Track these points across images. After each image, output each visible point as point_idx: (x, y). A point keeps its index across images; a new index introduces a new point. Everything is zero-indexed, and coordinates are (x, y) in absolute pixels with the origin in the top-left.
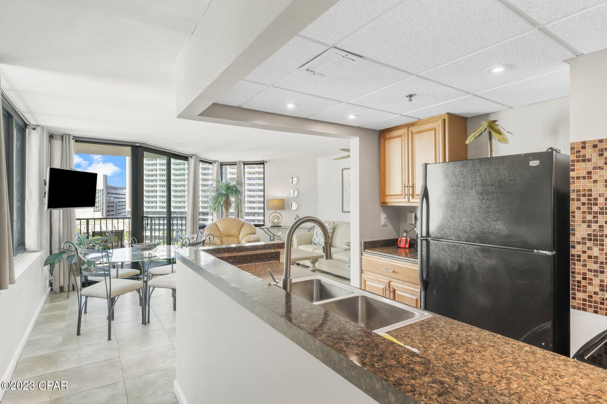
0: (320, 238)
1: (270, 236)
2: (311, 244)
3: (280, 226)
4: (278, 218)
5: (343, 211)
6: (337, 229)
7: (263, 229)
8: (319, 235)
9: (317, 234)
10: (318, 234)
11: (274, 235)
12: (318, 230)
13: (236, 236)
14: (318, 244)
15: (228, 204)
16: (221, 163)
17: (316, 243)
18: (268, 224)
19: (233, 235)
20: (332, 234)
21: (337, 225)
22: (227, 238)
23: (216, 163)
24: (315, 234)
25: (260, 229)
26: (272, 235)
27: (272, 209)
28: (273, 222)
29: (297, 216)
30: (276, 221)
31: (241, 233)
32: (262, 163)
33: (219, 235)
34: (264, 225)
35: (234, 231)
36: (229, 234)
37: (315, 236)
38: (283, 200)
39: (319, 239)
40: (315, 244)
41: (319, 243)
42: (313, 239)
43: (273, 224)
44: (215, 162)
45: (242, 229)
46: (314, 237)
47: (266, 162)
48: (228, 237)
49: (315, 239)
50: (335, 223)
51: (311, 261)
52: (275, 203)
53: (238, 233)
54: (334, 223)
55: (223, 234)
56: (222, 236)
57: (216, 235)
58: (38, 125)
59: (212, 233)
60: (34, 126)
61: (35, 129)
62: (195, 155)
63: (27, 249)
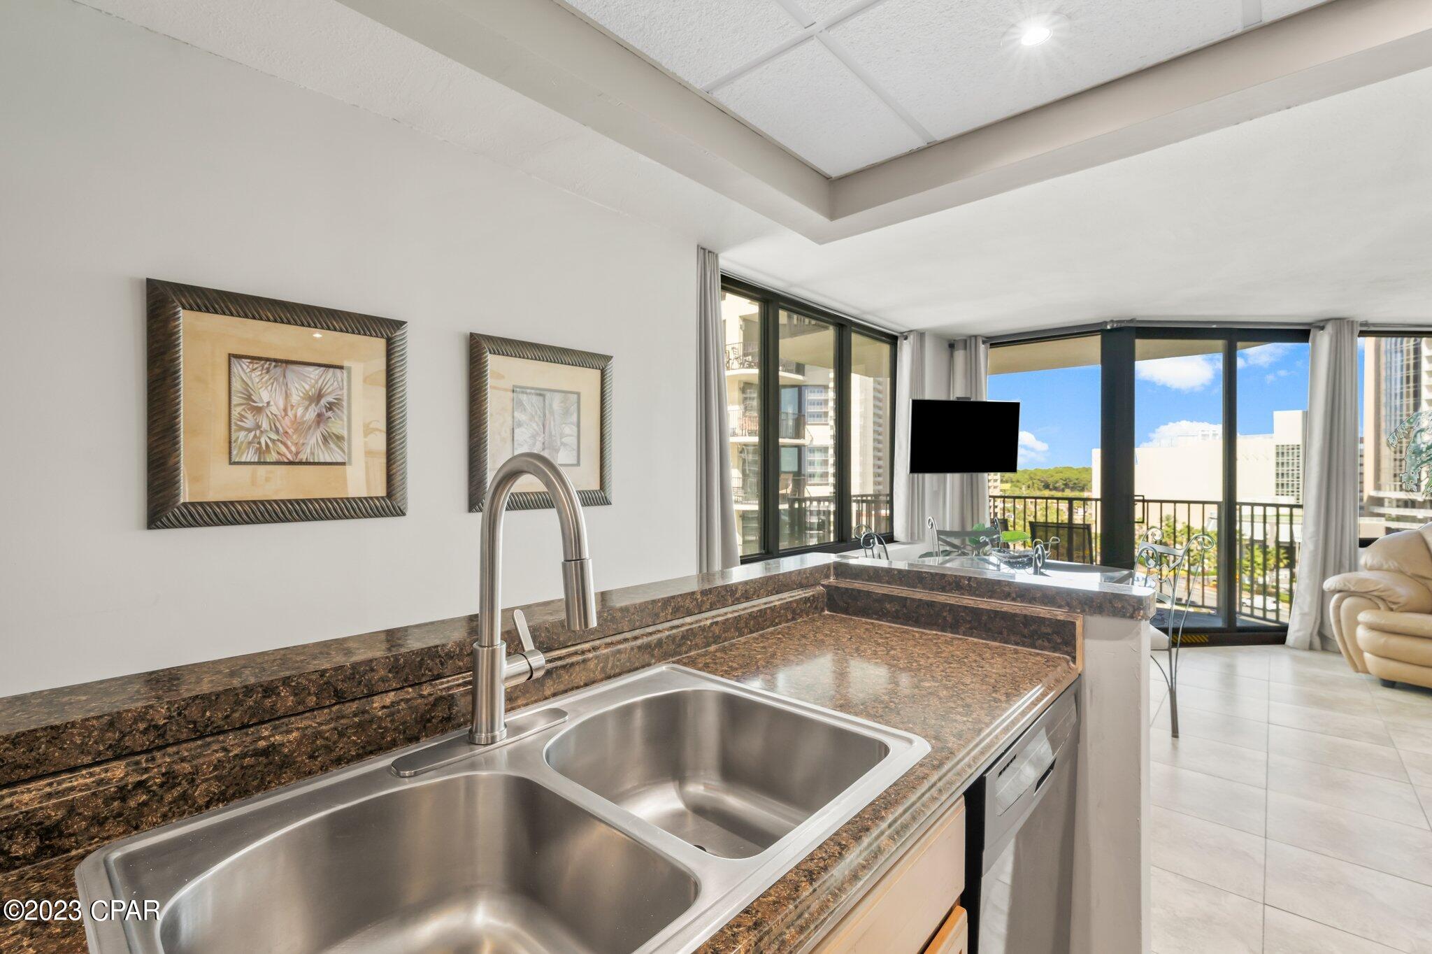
57: (1410, 571)
58: (911, 331)
59: (1392, 564)
60: (905, 334)
61: (906, 338)
62: (1336, 319)
63: (895, 540)
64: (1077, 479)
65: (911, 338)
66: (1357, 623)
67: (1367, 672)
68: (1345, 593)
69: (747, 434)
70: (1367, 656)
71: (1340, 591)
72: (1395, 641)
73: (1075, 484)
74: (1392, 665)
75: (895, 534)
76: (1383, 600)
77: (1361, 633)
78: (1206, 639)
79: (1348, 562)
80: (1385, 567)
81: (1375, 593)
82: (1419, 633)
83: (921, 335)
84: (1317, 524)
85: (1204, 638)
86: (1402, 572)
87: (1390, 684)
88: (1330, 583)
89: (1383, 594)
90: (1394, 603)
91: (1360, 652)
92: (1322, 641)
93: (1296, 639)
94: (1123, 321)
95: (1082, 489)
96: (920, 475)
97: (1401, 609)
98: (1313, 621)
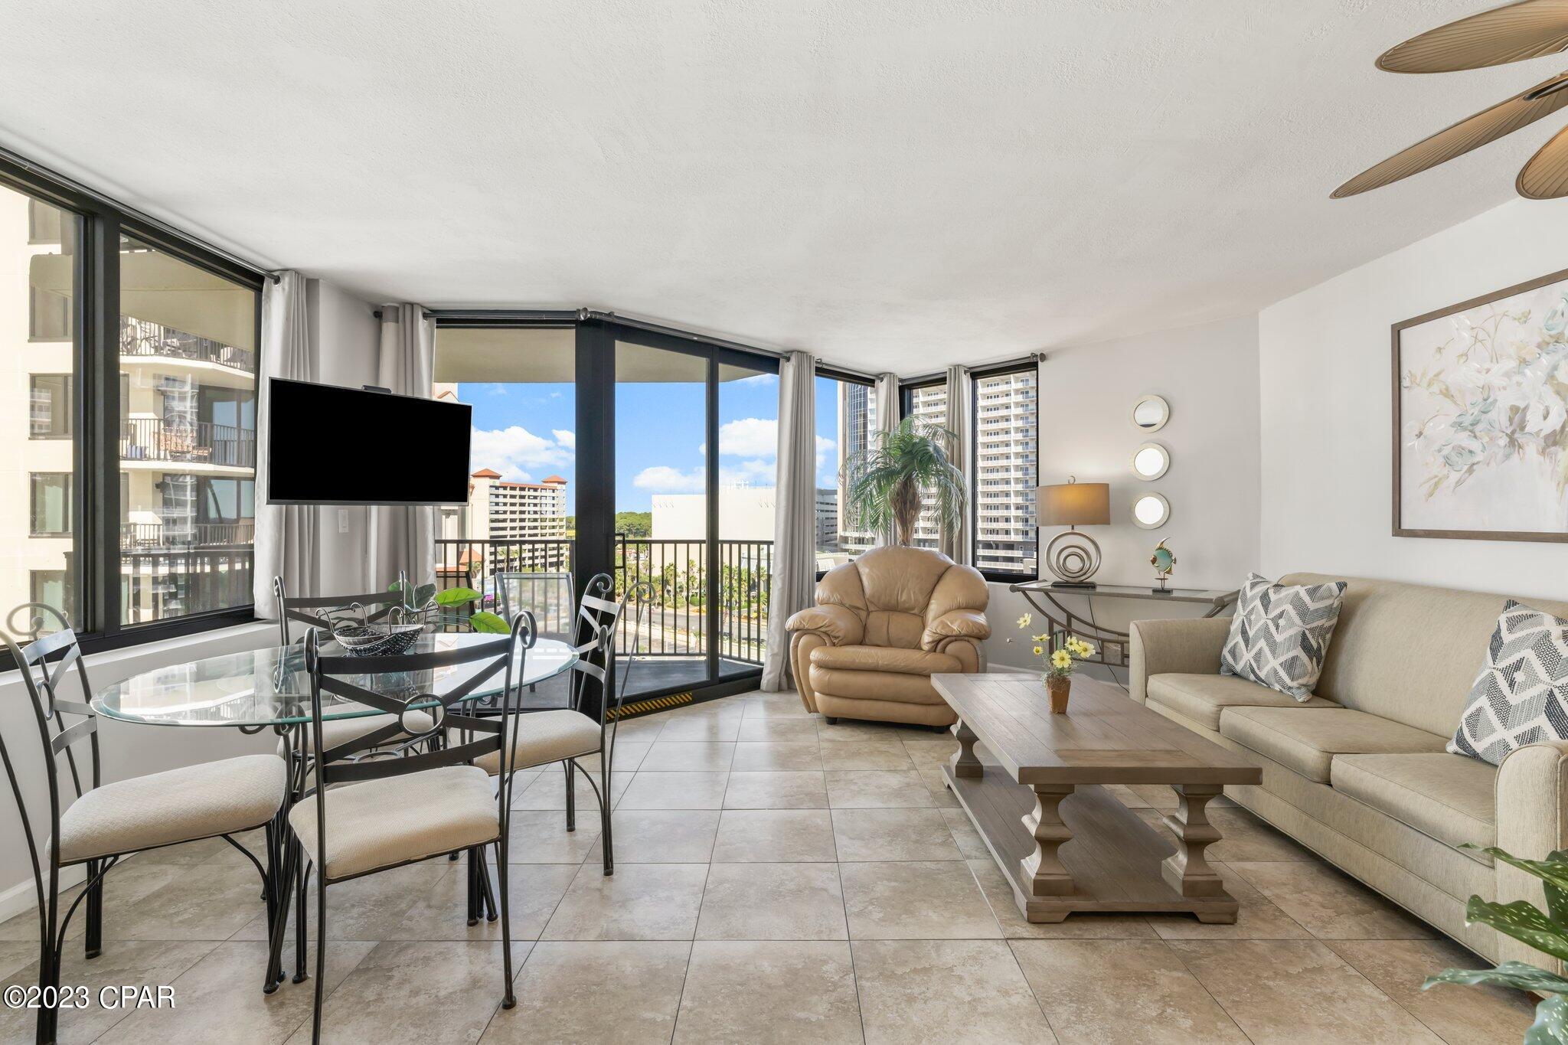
0: (1261, 649)
1: (1052, 621)
2: (1219, 673)
3: (1093, 586)
4: (1083, 555)
5: (1398, 530)
6: (1359, 613)
7: (1024, 591)
8: (1257, 638)
9: (1244, 632)
10: (1251, 633)
11: (1070, 616)
12: (1251, 612)
13: (916, 611)
14: (1252, 677)
15: (905, 503)
16: (901, 380)
17: (1239, 668)
18: (1048, 577)
19: (907, 605)
20: (1328, 636)
21: (1361, 598)
22: (884, 616)
23: (885, 380)
24: (1235, 626)
25: (1013, 590)
26: (1062, 618)
27: (1059, 523)
28: (1064, 568)
29: (1160, 548)
30: (1074, 564)
31: (932, 601)
32: (1029, 365)
33: (860, 604)
34: (1034, 578)
35: (909, 595)
36: (893, 602)
37: (1236, 639)
38: (1104, 488)
39: (1258, 657)
40: (1235, 674)
41: (1253, 671)
42: (1225, 652)
43: (1062, 576)
44: (880, 376)
45: (939, 588)
46: (1230, 645)
47: (1043, 357)
48: (886, 614)
49: (1233, 652)
50: (1352, 588)
51: (1180, 788)
52: (1072, 500)
53: (921, 599)
54: (1342, 586)
55: (872, 602)
56: (871, 608)
57: (847, 602)
58: (287, 270)
59: (836, 597)
60: (276, 274)
61: (277, 280)
62: (798, 352)
63: (256, 616)
64: (640, 525)
65: (286, 281)
66: (810, 662)
67: (817, 711)
68: (802, 631)
69: (169, 457)
70: (817, 694)
71: (797, 630)
72: (838, 677)
73: (638, 529)
74: (836, 701)
75: (256, 607)
76: (829, 635)
77: (813, 671)
78: (689, 697)
79: (807, 597)
80: (832, 600)
81: (823, 629)
82: (852, 667)
83: (309, 284)
84: (784, 561)
85: (688, 696)
86: (842, 604)
87: (833, 721)
88: (791, 622)
89: (827, 629)
90: (836, 638)
91: (812, 691)
92: (787, 683)
93: (768, 681)
94: (601, 314)
95: (645, 535)
96: (307, 508)
97: (840, 643)
98: (781, 659)
